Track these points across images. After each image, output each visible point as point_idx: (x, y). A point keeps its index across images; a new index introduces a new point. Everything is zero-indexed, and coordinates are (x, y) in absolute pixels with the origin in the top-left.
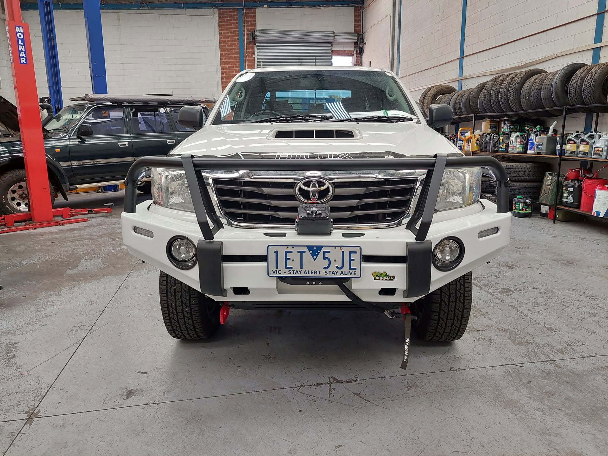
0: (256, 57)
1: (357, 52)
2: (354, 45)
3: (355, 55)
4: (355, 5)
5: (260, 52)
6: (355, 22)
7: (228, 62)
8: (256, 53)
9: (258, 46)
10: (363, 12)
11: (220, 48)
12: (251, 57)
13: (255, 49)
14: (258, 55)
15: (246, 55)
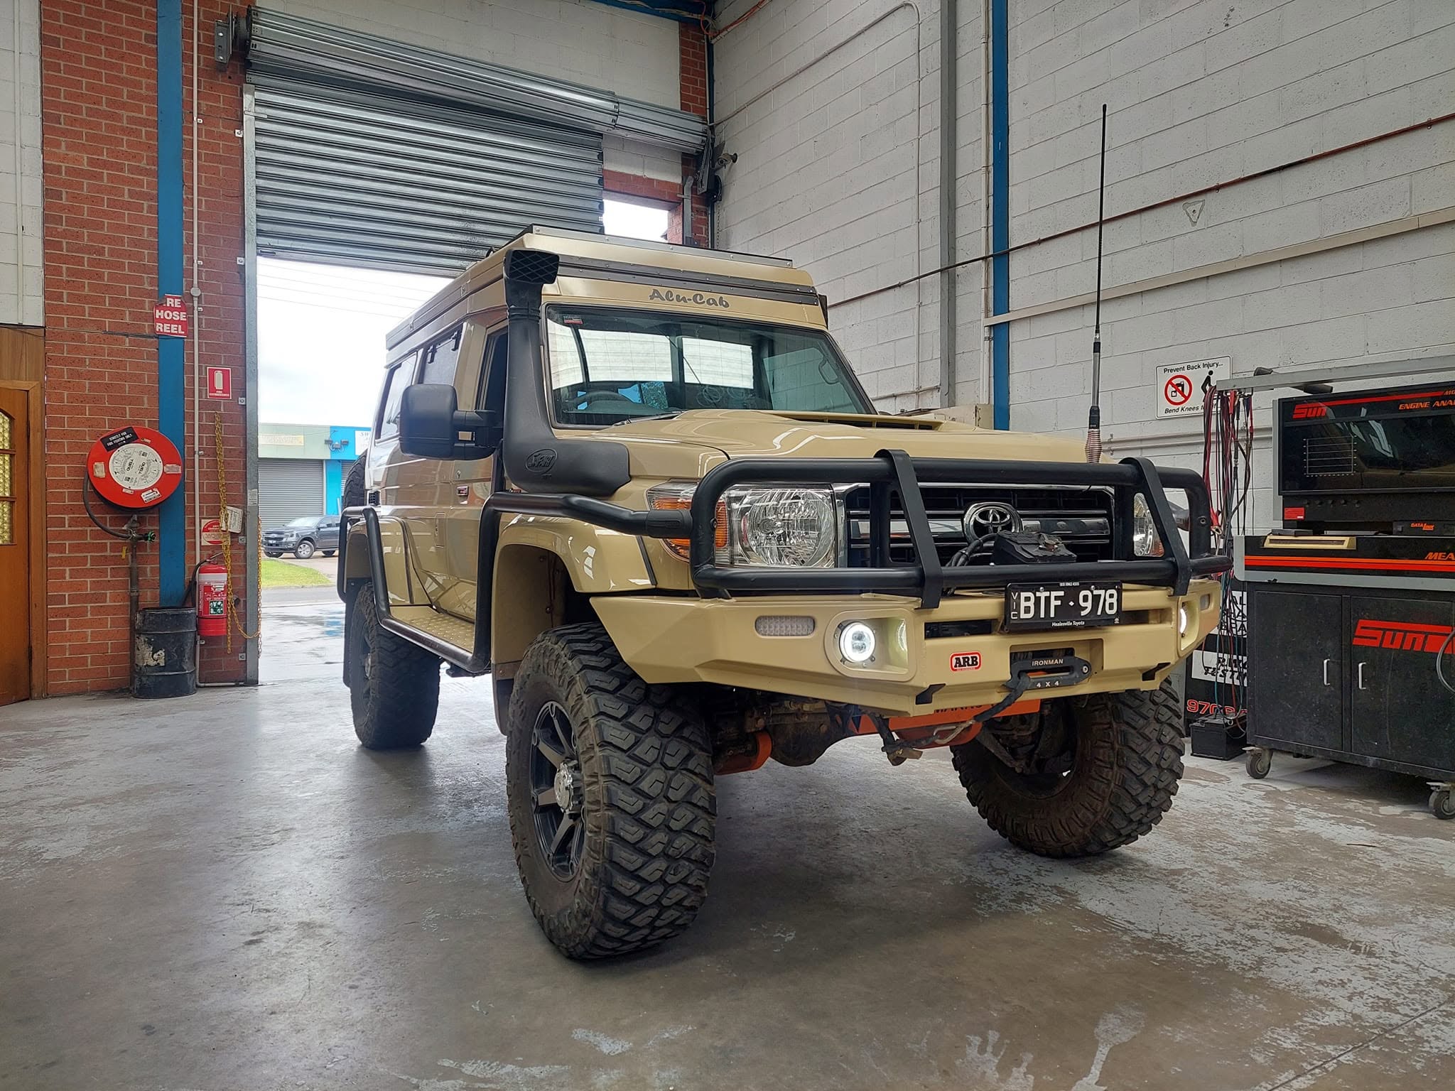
0: (248, 134)
1: (694, 191)
2: (682, 164)
3: (688, 204)
4: (686, 14)
5: (270, 119)
6: (683, 79)
7: (91, 137)
8: (248, 120)
9: (259, 87)
10: (710, 46)
11: (44, 65)
12: (222, 136)
13: (248, 100)
14: (259, 132)
15: (197, 120)
